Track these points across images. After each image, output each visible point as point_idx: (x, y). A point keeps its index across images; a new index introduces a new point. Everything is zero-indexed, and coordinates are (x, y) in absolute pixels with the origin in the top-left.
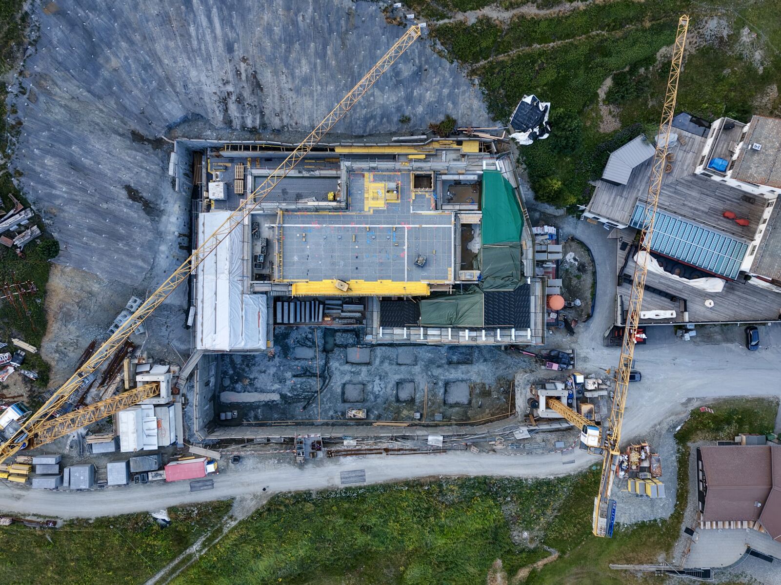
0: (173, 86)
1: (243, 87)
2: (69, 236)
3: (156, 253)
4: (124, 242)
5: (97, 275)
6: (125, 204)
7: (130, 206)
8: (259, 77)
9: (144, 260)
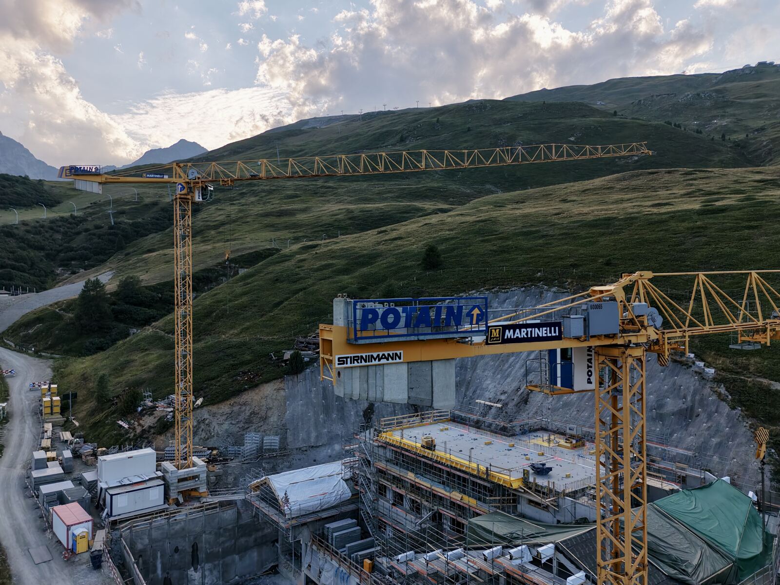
0: (467, 389)
1: (513, 399)
2: (312, 379)
3: (330, 444)
4: (326, 418)
5: (286, 412)
6: (357, 412)
7: (358, 415)
8: (531, 395)
9: (317, 437)
